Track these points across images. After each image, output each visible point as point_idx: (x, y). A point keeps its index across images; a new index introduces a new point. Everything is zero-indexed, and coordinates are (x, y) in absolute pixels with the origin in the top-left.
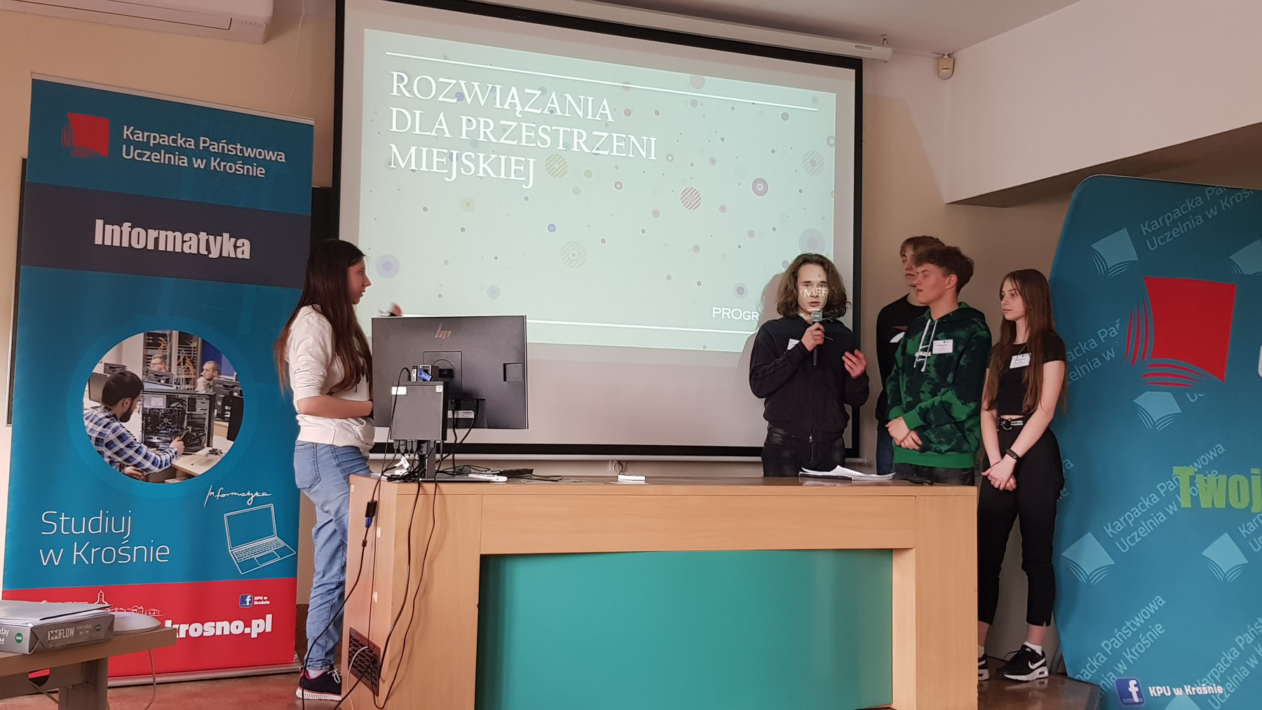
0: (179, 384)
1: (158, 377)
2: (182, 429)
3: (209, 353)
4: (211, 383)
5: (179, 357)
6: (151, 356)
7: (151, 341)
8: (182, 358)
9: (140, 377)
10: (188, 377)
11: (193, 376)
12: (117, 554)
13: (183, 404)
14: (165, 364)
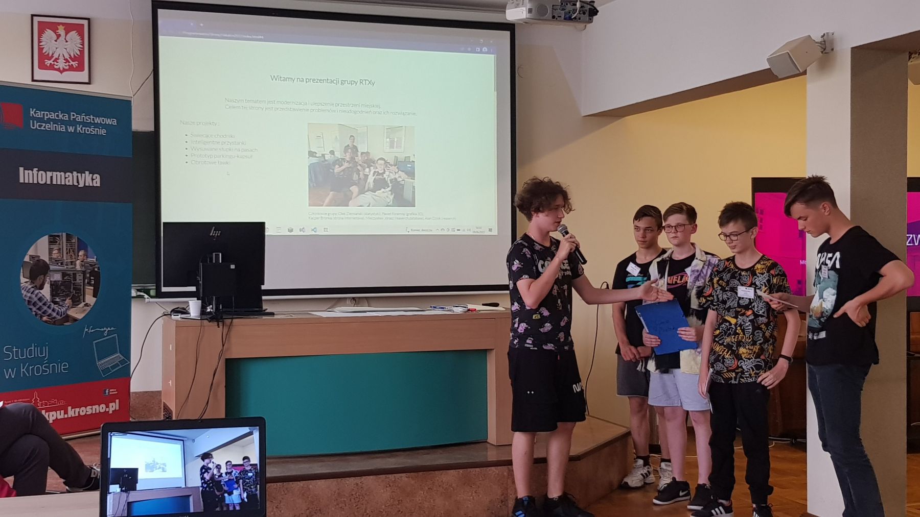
0: (67, 265)
1: (57, 261)
2: (71, 292)
4: (83, 263)
5: (67, 249)
6: (53, 249)
7: (52, 240)
8: (68, 249)
9: (48, 262)
10: (72, 260)
11: (74, 260)
12: (42, 369)
13: (70, 277)
14: (60, 252)
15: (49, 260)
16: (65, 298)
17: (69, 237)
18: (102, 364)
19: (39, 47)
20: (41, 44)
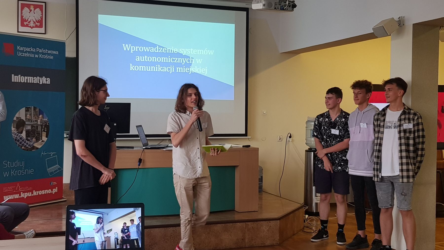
1: (29, 120)
2: (35, 135)
4: (41, 121)
5: (34, 114)
6: (27, 114)
7: (27, 110)
9: (24, 120)
10: (36, 120)
11: (37, 119)
12: (21, 172)
13: (35, 128)
17: (35, 109)
18: (50, 170)
19: (21, 16)
20: (22, 14)
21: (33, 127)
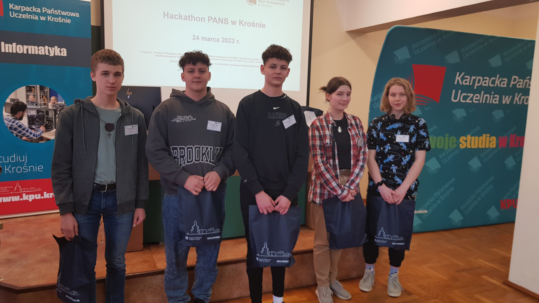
0: (41, 105)
1: (32, 103)
2: (44, 122)
3: (53, 93)
4: (54, 105)
5: (40, 95)
6: (29, 95)
7: (28, 89)
9: (25, 103)
10: (45, 103)
11: (47, 102)
12: (22, 169)
13: (43, 113)
14: (35, 98)
15: (27, 102)
16: (39, 126)
17: (42, 88)
21: (39, 113)
